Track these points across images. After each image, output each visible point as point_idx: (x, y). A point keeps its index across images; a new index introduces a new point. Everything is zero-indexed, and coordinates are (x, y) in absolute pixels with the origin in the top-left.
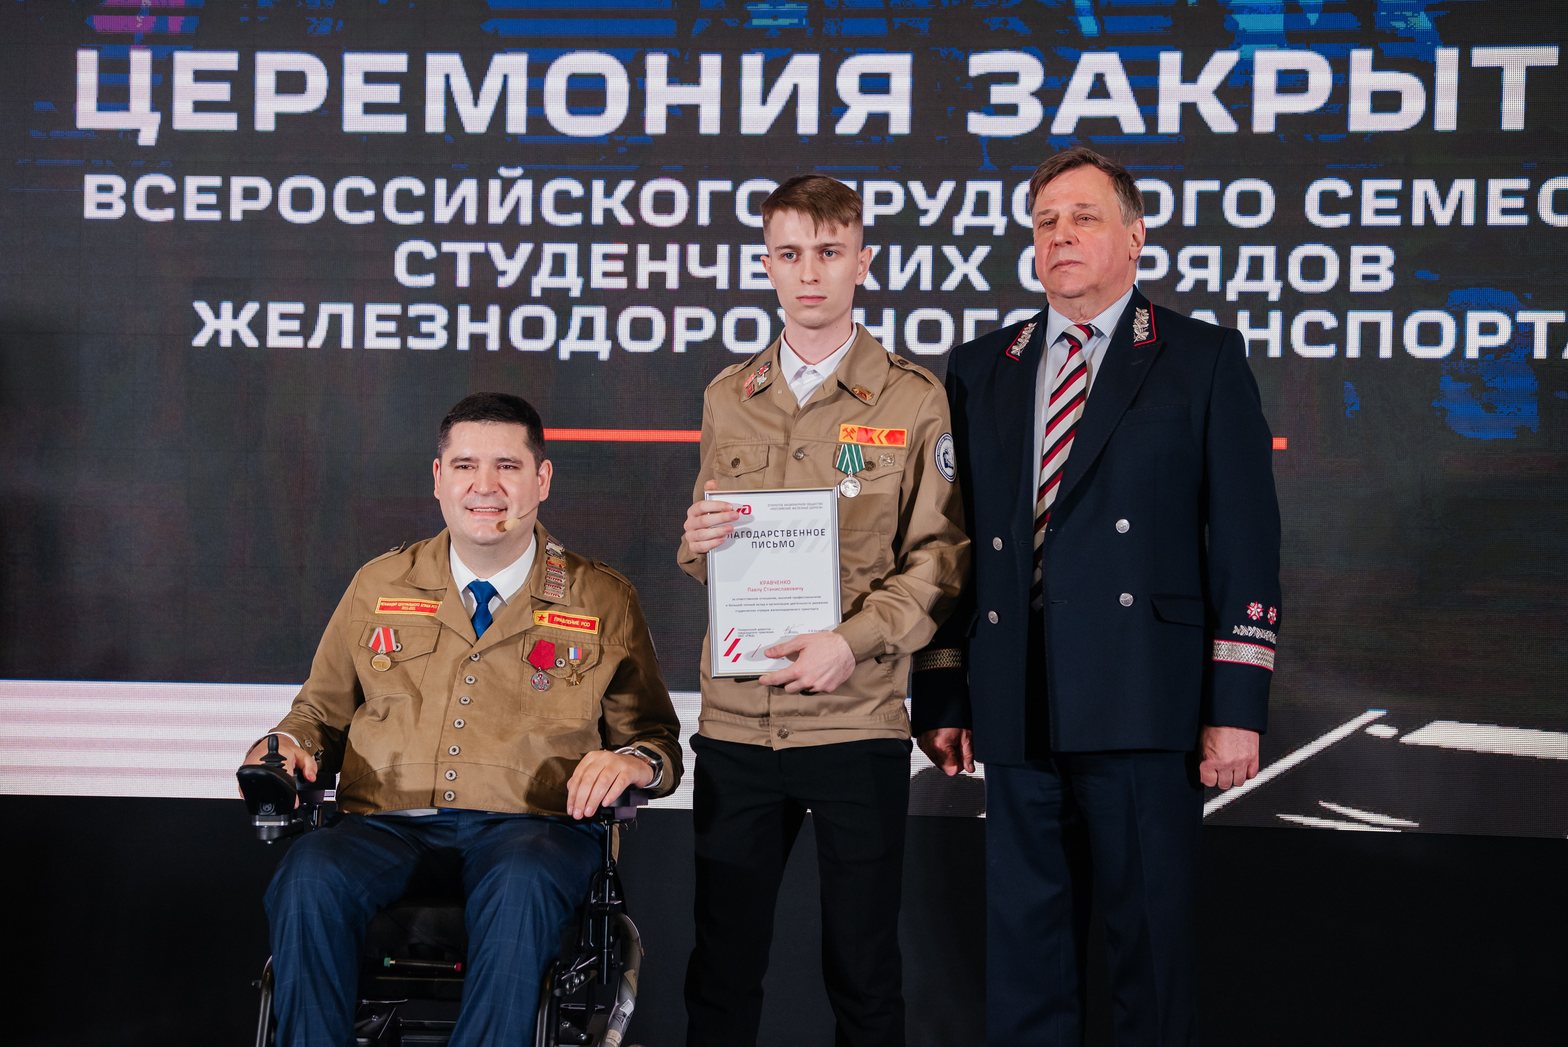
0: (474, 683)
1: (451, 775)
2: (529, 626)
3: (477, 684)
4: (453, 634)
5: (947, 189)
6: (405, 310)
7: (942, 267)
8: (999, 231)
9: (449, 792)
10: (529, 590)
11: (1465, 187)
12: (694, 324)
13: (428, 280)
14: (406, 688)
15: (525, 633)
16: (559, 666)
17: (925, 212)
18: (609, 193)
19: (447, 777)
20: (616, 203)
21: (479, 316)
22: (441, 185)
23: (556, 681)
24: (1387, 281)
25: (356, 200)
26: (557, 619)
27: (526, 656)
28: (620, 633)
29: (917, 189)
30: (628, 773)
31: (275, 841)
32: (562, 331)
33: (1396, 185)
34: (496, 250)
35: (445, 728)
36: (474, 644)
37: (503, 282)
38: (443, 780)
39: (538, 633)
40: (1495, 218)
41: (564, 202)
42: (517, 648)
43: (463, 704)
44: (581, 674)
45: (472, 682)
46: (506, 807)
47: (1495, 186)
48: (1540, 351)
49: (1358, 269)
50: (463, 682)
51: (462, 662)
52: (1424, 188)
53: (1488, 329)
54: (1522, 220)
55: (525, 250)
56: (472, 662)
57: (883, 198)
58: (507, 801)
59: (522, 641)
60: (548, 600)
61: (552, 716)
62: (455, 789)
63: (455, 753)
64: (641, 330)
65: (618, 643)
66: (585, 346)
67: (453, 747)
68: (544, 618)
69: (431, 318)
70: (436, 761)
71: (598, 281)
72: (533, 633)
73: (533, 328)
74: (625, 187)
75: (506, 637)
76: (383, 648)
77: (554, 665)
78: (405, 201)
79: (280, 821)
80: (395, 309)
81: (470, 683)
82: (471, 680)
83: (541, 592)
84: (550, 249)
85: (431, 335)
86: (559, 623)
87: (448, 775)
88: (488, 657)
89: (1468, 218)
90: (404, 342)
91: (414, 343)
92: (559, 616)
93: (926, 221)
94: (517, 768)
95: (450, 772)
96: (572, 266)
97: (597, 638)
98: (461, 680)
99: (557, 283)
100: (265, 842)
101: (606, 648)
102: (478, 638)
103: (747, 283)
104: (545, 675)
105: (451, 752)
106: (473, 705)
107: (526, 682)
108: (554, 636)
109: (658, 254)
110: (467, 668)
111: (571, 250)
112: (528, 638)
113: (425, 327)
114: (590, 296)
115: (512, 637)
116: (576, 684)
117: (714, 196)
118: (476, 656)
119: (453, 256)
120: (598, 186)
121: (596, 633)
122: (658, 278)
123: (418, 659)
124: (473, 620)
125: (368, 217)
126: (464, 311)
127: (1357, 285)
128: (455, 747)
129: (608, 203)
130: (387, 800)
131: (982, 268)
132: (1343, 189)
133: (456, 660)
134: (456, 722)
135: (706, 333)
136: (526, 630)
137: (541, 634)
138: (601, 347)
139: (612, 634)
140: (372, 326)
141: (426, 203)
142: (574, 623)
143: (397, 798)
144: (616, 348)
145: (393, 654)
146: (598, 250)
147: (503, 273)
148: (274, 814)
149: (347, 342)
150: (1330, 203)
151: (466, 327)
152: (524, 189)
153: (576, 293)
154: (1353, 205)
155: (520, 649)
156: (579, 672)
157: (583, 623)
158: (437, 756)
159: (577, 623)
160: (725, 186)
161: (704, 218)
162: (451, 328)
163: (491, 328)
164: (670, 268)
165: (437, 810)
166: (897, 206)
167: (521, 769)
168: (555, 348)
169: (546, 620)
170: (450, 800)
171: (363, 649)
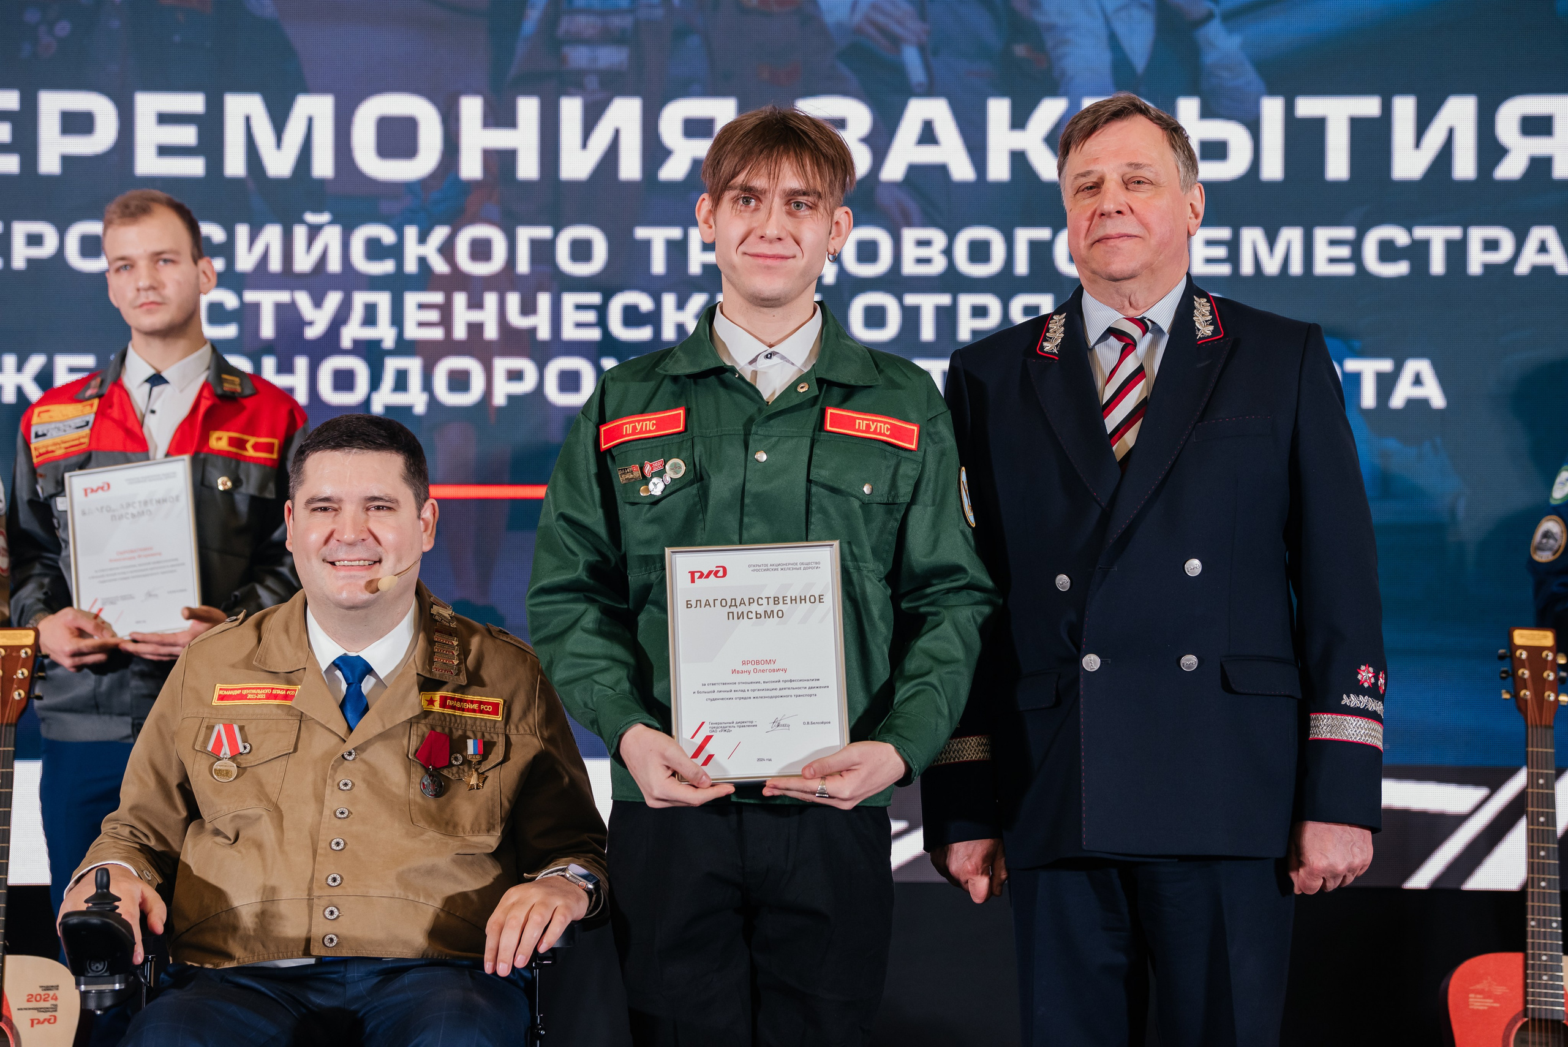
0: (351, 790)
1: (332, 913)
3: (355, 789)
9: (330, 936)
10: (414, 667)
14: (260, 800)
15: (410, 722)
16: (456, 763)
19: (327, 916)
23: (451, 785)
26: (449, 703)
27: (413, 752)
28: (529, 721)
31: (106, 1010)
32: (375, 383)
34: (302, 299)
35: (319, 851)
36: (347, 739)
37: (311, 333)
38: (322, 919)
41: (375, 250)
43: (339, 818)
44: (483, 773)
45: (348, 789)
46: (404, 951)
50: (336, 789)
51: (332, 763)
55: (334, 299)
56: (346, 761)
58: (406, 943)
62: (335, 931)
63: (336, 884)
64: (458, 382)
65: (529, 732)
66: (400, 399)
67: (332, 876)
68: (434, 701)
70: (309, 895)
71: (412, 332)
73: (343, 381)
75: (387, 728)
76: (226, 751)
79: (114, 983)
81: (345, 789)
82: (346, 785)
84: (360, 299)
87: (327, 913)
92: (452, 699)
94: (417, 900)
95: (330, 908)
96: (384, 316)
97: (502, 726)
98: (333, 786)
99: (369, 334)
100: (93, 1013)
101: (513, 739)
102: (350, 730)
103: (570, 333)
105: (330, 882)
106: (353, 818)
107: (414, 786)
108: (448, 724)
110: (340, 769)
112: (415, 729)
114: (404, 349)
115: (394, 727)
116: (478, 787)
118: (350, 754)
119: (256, 306)
121: (501, 720)
122: (475, 329)
123: (274, 763)
124: (343, 708)
128: (335, 875)
130: (245, 949)
133: (323, 761)
134: (333, 843)
136: (411, 718)
138: (416, 400)
139: (520, 720)
143: (261, 945)
144: (433, 402)
145: (239, 759)
147: (311, 324)
148: (106, 974)
152: (331, 236)
153: (389, 343)
155: (405, 743)
156: (481, 771)
157: (482, 707)
158: (310, 889)
164: (488, 317)
165: (315, 959)
167: (422, 900)
168: (367, 403)
169: (437, 703)
170: (331, 945)
171: (200, 754)
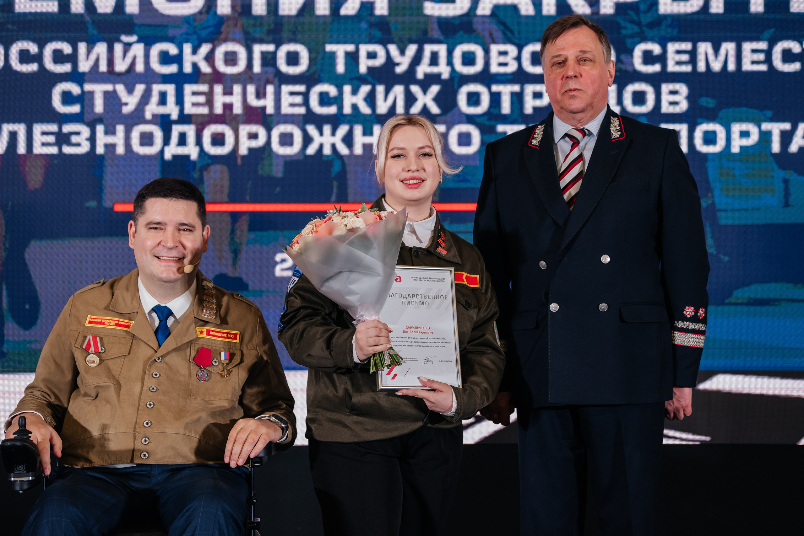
0: (158, 377)
1: (146, 441)
2: (194, 337)
3: (161, 377)
4: (142, 343)
5: (412, 49)
6: (60, 128)
7: (410, 99)
8: (446, 75)
9: (144, 453)
10: (192, 313)
11: (729, 47)
12: (253, 136)
13: (75, 109)
14: (109, 378)
15: (191, 343)
16: (215, 364)
17: (398, 64)
18: (195, 51)
20: (200, 58)
21: (111, 131)
22: (82, 47)
23: (213, 375)
24: (683, 106)
25: (25, 57)
26: (211, 333)
27: (192, 358)
28: (254, 342)
29: (393, 49)
30: (268, 435)
31: (25, 490)
32: (166, 141)
33: (687, 46)
34: (120, 89)
35: (140, 408)
36: (158, 350)
37: (126, 110)
38: (140, 444)
39: (200, 343)
40: (747, 66)
41: (165, 59)
42: (186, 353)
43: (152, 391)
44: (230, 369)
45: (157, 376)
47: (747, 47)
48: (776, 147)
49: (666, 98)
50: (151, 376)
51: (149, 363)
52: (704, 48)
53: (745, 134)
54: (763, 68)
55: (140, 88)
56: (156, 363)
57: (372, 56)
59: (189, 349)
60: (205, 320)
61: (212, 399)
62: (148, 451)
63: (148, 426)
64: (218, 140)
65: (253, 348)
66: (182, 151)
67: (147, 421)
68: (203, 332)
69: (78, 134)
70: (134, 431)
71: (189, 109)
72: (197, 342)
73: (147, 139)
74: (205, 49)
75: (179, 345)
77: (210, 364)
78: (58, 57)
79: (29, 476)
80: (54, 128)
81: (155, 377)
82: (156, 375)
83: (200, 314)
84: (157, 88)
85: (78, 145)
86: (213, 336)
87: (143, 441)
88: (167, 359)
89: (732, 67)
90: (60, 149)
91: (67, 150)
92: (213, 331)
93: (399, 70)
94: (190, 435)
95: (145, 439)
96: (171, 99)
97: (239, 345)
98: (149, 375)
99: (162, 110)
100: (18, 491)
101: (245, 352)
102: (160, 346)
103: (286, 109)
104: (205, 371)
105: (145, 424)
106: (159, 392)
107: (192, 376)
108: (210, 344)
109: (228, 92)
110: (153, 366)
111: (170, 89)
112: (193, 346)
113: (74, 139)
114: (184, 119)
115: (182, 345)
116: (227, 377)
117: (264, 55)
118: (159, 359)
119: (92, 93)
120: (187, 48)
121: (238, 342)
122: (228, 107)
123: (117, 359)
124: (156, 332)
125: (33, 67)
126: (100, 129)
127: (666, 108)
129: (195, 59)
131: (437, 99)
132: (656, 49)
133: (145, 361)
134: (148, 404)
135: (261, 142)
136: (191, 341)
137: (202, 343)
138: (192, 151)
139: (248, 342)
140: (38, 138)
141: (73, 59)
142: (223, 335)
144: (202, 152)
146: (188, 89)
147: (126, 104)
148: (24, 471)
149: (22, 149)
150: (648, 58)
151: (102, 139)
152: (138, 49)
153: (174, 116)
154: (662, 59)
155: (188, 353)
156: (228, 368)
157: (229, 335)
158: (134, 428)
159: (225, 335)
160: (270, 48)
161: (257, 68)
162: (92, 139)
163: (119, 139)
164: (236, 100)
165: (135, 465)
166: (380, 61)
167: (193, 435)
168: (162, 152)
169: (205, 333)
170: (145, 458)
171: (78, 349)
